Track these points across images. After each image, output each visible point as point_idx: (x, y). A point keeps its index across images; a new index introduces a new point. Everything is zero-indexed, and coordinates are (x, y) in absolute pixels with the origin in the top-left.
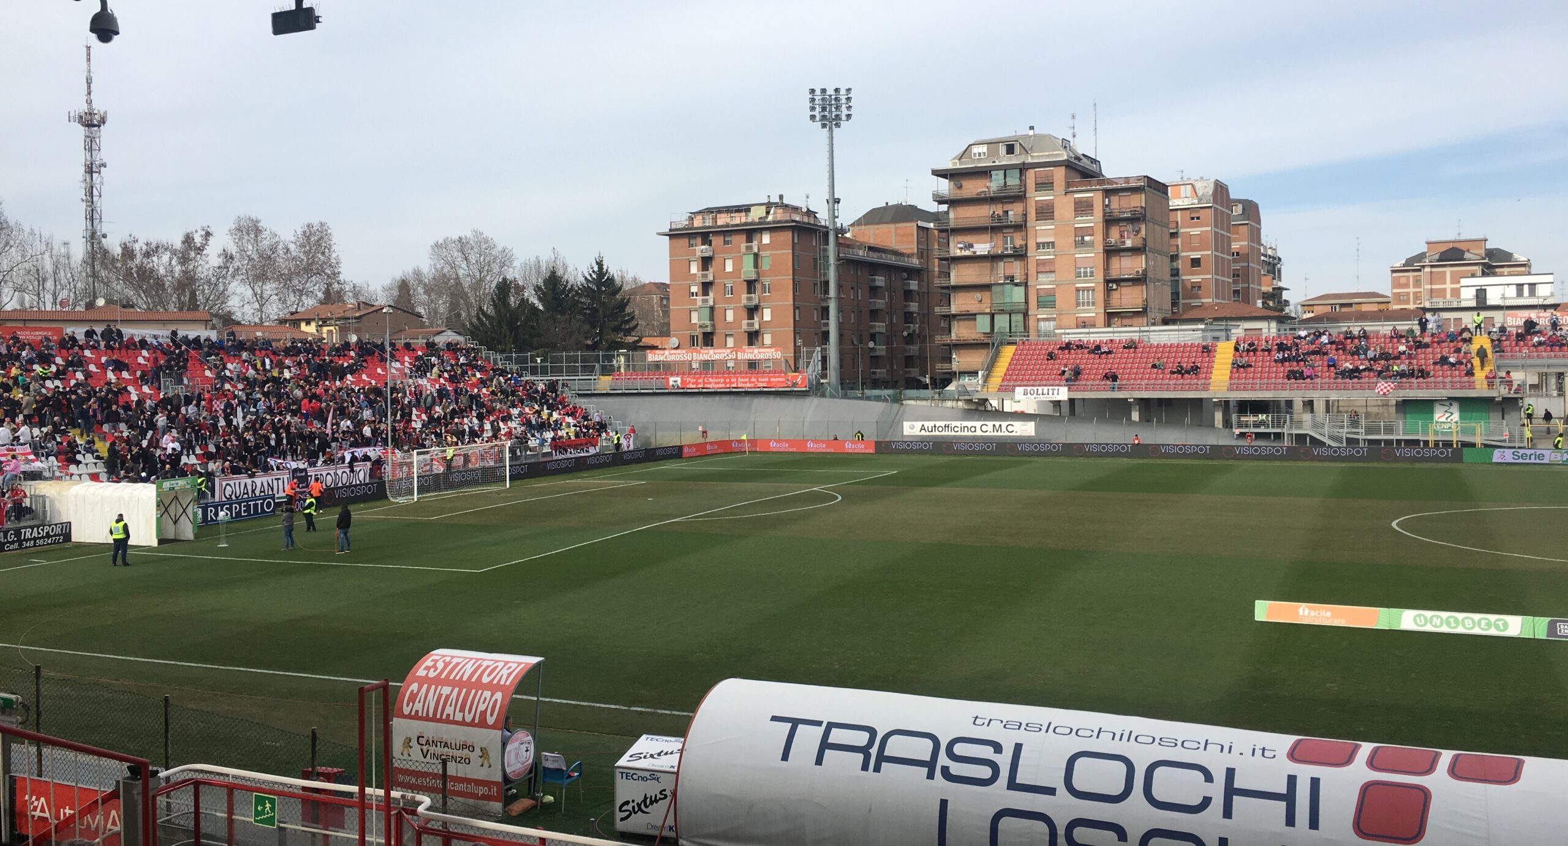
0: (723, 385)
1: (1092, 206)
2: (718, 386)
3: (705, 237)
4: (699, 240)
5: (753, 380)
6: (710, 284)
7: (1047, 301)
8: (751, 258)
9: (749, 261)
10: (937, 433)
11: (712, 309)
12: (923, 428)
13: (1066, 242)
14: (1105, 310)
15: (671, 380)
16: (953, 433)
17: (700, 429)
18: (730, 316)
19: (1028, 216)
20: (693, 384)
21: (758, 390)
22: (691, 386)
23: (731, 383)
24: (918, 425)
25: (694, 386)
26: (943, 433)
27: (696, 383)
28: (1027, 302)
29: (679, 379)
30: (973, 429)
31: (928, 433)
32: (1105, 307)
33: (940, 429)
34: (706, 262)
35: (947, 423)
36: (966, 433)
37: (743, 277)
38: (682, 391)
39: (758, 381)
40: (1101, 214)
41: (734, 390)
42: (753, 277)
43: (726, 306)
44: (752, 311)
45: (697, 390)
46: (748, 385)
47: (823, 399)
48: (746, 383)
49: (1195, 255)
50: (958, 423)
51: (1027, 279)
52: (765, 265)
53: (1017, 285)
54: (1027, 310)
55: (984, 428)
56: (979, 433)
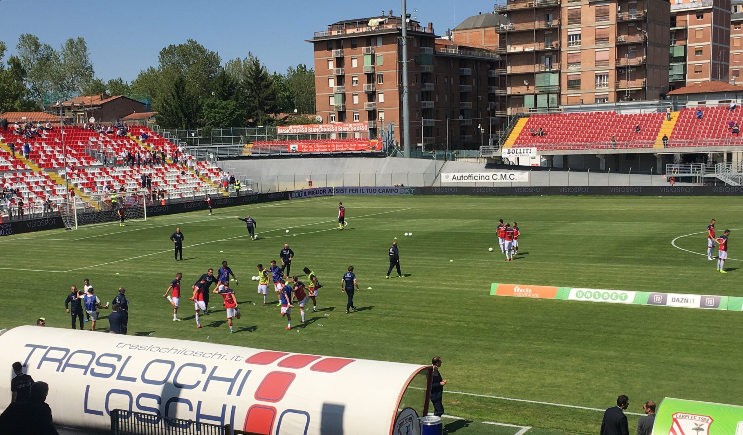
0: (326, 150)
1: (609, 12)
2: (322, 150)
3: (338, 43)
4: (334, 45)
5: (346, 145)
6: (343, 76)
7: (574, 84)
8: (369, 57)
9: (368, 59)
10: (464, 181)
11: (344, 95)
12: (454, 178)
13: (588, 40)
14: (615, 89)
15: (292, 146)
16: (474, 181)
17: (308, 180)
18: (356, 100)
19: (562, 21)
20: (306, 149)
21: (350, 152)
22: (305, 150)
23: (331, 148)
24: (451, 175)
25: (307, 151)
26: (468, 181)
27: (309, 148)
28: (560, 85)
29: (296, 146)
30: (487, 178)
31: (457, 181)
32: (616, 87)
33: (466, 178)
34: (340, 62)
35: (470, 174)
36: (483, 181)
37: (365, 71)
38: (298, 154)
39: (349, 146)
40: (615, 18)
41: (334, 153)
42: (370, 71)
43: (354, 92)
44: (372, 96)
45: (309, 153)
46: (343, 149)
47: (394, 158)
48: (341, 148)
49: (699, 45)
50: (477, 174)
51: (561, 68)
52: (379, 62)
53: (553, 72)
54: (560, 90)
55: (495, 177)
56: (491, 180)
